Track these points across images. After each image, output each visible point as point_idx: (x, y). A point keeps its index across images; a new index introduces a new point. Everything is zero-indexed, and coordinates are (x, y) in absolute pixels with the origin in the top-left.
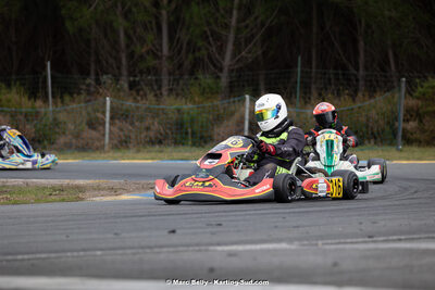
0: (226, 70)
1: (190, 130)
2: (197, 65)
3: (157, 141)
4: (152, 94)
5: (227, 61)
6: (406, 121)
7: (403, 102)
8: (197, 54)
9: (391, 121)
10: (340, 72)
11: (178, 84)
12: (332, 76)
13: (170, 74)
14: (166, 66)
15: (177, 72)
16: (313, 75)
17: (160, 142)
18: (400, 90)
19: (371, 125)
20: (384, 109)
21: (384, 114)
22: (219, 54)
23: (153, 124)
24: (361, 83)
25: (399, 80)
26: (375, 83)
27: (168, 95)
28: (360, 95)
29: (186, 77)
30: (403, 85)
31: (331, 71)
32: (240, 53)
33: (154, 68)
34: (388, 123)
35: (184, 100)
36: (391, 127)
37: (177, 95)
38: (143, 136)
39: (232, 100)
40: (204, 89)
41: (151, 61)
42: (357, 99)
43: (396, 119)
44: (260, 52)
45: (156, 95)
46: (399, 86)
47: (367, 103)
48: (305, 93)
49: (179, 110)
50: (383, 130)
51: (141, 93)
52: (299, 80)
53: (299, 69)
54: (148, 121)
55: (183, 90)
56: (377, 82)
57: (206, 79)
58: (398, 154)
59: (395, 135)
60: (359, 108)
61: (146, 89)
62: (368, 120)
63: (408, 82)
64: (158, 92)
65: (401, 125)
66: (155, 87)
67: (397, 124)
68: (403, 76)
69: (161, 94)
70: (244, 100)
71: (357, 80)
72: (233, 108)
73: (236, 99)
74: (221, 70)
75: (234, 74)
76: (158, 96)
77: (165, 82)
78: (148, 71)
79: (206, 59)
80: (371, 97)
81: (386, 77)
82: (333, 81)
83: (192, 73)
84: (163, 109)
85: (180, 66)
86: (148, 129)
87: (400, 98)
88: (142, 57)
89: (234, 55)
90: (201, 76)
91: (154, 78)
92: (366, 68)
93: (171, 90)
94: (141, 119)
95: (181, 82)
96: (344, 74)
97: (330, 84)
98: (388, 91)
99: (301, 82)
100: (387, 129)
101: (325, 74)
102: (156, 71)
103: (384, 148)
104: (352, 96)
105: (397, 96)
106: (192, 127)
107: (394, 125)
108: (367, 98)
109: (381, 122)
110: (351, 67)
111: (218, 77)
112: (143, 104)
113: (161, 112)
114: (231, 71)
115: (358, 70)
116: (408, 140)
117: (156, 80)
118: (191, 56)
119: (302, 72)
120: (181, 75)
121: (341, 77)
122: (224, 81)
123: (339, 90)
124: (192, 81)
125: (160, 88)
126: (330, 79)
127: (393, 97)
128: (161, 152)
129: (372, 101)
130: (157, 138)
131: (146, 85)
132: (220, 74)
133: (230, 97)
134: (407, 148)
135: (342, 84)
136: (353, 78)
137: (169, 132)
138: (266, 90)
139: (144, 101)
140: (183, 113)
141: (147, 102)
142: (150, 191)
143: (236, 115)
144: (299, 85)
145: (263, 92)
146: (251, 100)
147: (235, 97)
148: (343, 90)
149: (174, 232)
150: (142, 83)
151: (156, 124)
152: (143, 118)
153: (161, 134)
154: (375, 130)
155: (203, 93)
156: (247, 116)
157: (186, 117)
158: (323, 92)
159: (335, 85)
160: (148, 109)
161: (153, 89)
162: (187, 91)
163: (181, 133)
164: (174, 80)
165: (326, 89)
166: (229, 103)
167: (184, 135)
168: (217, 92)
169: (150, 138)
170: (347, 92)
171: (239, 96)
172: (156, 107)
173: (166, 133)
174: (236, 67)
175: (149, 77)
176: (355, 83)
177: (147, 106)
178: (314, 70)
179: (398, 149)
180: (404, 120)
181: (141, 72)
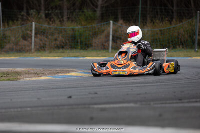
0: (99, 7)
1: (79, 41)
2: (83, 4)
3: (61, 47)
4: (58, 20)
5: (100, 2)
7: (198, 24)
9: (192, 35)
10: (163, 8)
12: (159, 10)
13: (68, 9)
14: (66, 5)
15: (72, 8)
16: (148, 9)
17: (63, 47)
18: (196, 18)
19: (180, 37)
20: (187, 29)
21: (187, 31)
23: (59, 37)
24: (175, 14)
25: (196, 13)
26: (182, 14)
27: (67, 21)
28: (174, 20)
29: (77, 11)
30: (198, 15)
31: (158, 7)
33: (59, 6)
34: (190, 36)
35: (76, 24)
36: (191, 39)
37: (72, 21)
38: (53, 44)
39: (103, 23)
40: (87, 17)
41: (57, 2)
42: (172, 23)
43: (194, 34)
45: (60, 21)
46: (196, 15)
47: (178, 25)
48: (144, 20)
49: (73, 29)
50: (187, 40)
51: (52, 20)
52: (140, 12)
53: (140, 6)
54: (56, 36)
55: (75, 18)
56: (184, 13)
57: (88, 12)
58: (195, 54)
59: (194, 43)
60: (174, 28)
61: (55, 18)
62: (179, 35)
64: (61, 19)
65: (197, 37)
66: (60, 16)
67: (195, 36)
68: (198, 10)
69: (63, 20)
70: (110, 23)
71: (173, 12)
72: (103, 28)
73: (105, 23)
74: (97, 7)
75: (104, 9)
76: (61, 21)
77: (65, 14)
78: (56, 8)
79: (88, 1)
80: (181, 21)
81: (188, 10)
82: (159, 13)
83: (80, 9)
84: (64, 29)
85: (74, 4)
86: (56, 40)
87: (197, 22)
90: (85, 10)
91: (59, 11)
92: (177, 6)
93: (68, 18)
94: (52, 34)
95: (74, 14)
96: (165, 9)
97: (158, 15)
98: (190, 18)
99: (141, 14)
100: (189, 39)
101: (155, 9)
102: (60, 8)
103: (188, 50)
104: (170, 21)
106: (80, 39)
107: (193, 37)
108: (178, 22)
109: (186, 36)
110: (169, 6)
111: (95, 11)
112: (53, 26)
113: (63, 30)
114: (102, 7)
115: (173, 7)
117: (61, 13)
119: (142, 8)
121: (163, 11)
122: (98, 13)
123: (162, 18)
124: (81, 13)
125: (62, 17)
126: (157, 12)
127: (193, 22)
128: (63, 52)
129: (181, 24)
130: (61, 45)
131: (55, 15)
132: (96, 9)
133: (101, 22)
135: (164, 15)
136: (170, 11)
137: (67, 41)
138: (122, 18)
139: (54, 24)
140: (75, 31)
141: (56, 25)
142: (57, 75)
143: (105, 32)
144: (140, 15)
145: (120, 19)
146: (113, 24)
147: (104, 22)
148: (165, 18)
149: (70, 97)
150: (53, 14)
151: (60, 37)
152: (53, 34)
153: (63, 43)
154: (183, 40)
155: (86, 20)
156: (111, 33)
157: (77, 33)
158: (153, 19)
159: (160, 15)
160: (56, 29)
161: (59, 17)
162: (77, 19)
163: (74, 42)
164: (70, 12)
165: (155, 17)
166: (101, 25)
167: (76, 43)
168: (94, 19)
169: (57, 45)
170: (167, 19)
171: (106, 21)
172: (60, 27)
173: (66, 43)
174: (105, 5)
175: (56, 11)
176: (171, 14)
177: (55, 27)
178: (148, 7)
179: (195, 51)
180: (199, 35)
181: (52, 8)
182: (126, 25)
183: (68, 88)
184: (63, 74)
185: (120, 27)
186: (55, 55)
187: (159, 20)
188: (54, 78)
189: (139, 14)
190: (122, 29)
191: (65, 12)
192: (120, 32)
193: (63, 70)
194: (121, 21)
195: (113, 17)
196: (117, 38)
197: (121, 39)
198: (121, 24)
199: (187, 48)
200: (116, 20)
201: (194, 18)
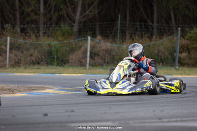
0: (77, 22)
1: (55, 56)
2: (60, 19)
3: (37, 63)
4: (34, 35)
5: (78, 17)
6: (181, 52)
7: (179, 41)
8: (60, 13)
9: (172, 52)
10: (143, 24)
11: (49, 30)
12: (138, 26)
13: (44, 24)
14: (42, 19)
15: (49, 23)
16: (127, 25)
17: (38, 63)
18: (177, 35)
19: (160, 54)
20: (168, 46)
21: (167, 48)
22: (73, 12)
23: (34, 52)
24: (155, 30)
25: (177, 29)
26: (163, 31)
27: (43, 36)
28: (154, 37)
29: (54, 25)
30: (179, 32)
31: (138, 23)
32: (85, 12)
33: (35, 20)
34: (171, 53)
35: (52, 39)
36: (172, 56)
37: (49, 36)
38: (28, 60)
39: (80, 39)
40: (64, 32)
41: (33, 17)
42: (152, 39)
43: (175, 51)
44: (97, 12)
45: (36, 36)
46: (177, 32)
47: (158, 42)
48: (123, 36)
49: (49, 45)
50: (167, 58)
51: (28, 34)
52: (119, 28)
53: (119, 22)
54: (32, 51)
55: (52, 33)
56: (164, 29)
57: (65, 27)
58: (175, 72)
59: (174, 61)
60: (154, 44)
61: (31, 32)
62: (159, 52)
63: (182, 30)
64: (37, 34)
65: (177, 55)
66: (36, 31)
67: (175, 54)
68: (179, 27)
69: (39, 35)
70: (87, 39)
71: (153, 29)
72: (81, 44)
73: (83, 39)
74: (74, 22)
75: (81, 24)
77: (42, 29)
78: (32, 22)
79: (65, 16)
80: (161, 38)
81: (169, 27)
82: (138, 29)
83: (57, 24)
84: (40, 44)
85: (50, 19)
86: (31, 55)
87: (177, 39)
88: (28, 13)
89: (81, 13)
90: (62, 25)
91: (35, 26)
92: (158, 22)
93: (45, 33)
95: (51, 29)
96: (145, 25)
97: (137, 30)
98: (170, 35)
99: (120, 29)
100: (170, 57)
101: (134, 25)
102: (36, 22)
103: (168, 68)
104: (150, 38)
105: (175, 38)
106: (57, 55)
107: (173, 55)
108: (158, 39)
109: (166, 53)
110: (149, 21)
111: (72, 26)
112: (29, 41)
113: (39, 46)
114: (80, 23)
115: (153, 23)
116: (182, 64)
117: (36, 27)
118: (56, 14)
119: (121, 23)
120: (51, 25)
121: (143, 27)
122: (76, 28)
123: (142, 34)
124: (57, 28)
125: (38, 32)
126: (137, 28)
127: (173, 39)
128: (39, 69)
129: (161, 41)
130: (36, 61)
131: (31, 30)
132: (73, 24)
133: (79, 38)
134: (181, 68)
135: (144, 31)
136: (150, 27)
137: (43, 57)
138: (100, 34)
139: (29, 39)
140: (52, 47)
141: (31, 40)
142: (33, 92)
143: (83, 48)
144: (119, 31)
145: (98, 35)
146: (91, 39)
147: (82, 37)
148: (145, 34)
149: (46, 115)
150: (28, 29)
151: (36, 52)
152: (29, 49)
153: (39, 59)
154: (163, 57)
155: (63, 35)
156: (89, 49)
157: (53, 49)
158: (133, 35)
159: (140, 31)
160: (31, 44)
161: (34, 32)
162: (54, 34)
163: (51, 58)
164: (47, 27)
165: (135, 34)
166: (79, 41)
167: (52, 59)
168: (72, 35)
169: (33, 61)
170: (146, 35)
171: (84, 37)
172: (36, 42)
173: (42, 58)
174: (83, 20)
175: (32, 26)
176: (151, 30)
177: (31, 42)
178: (128, 23)
179: (176, 69)
180: (179, 52)
181: (28, 23)
182: (104, 41)
183: (44, 105)
184: (39, 91)
185: (98, 43)
186: (31, 71)
187: (139, 36)
188: (30, 95)
189: (117, 30)
190: (100, 46)
191: (42, 27)
192: (98, 48)
193: (38, 87)
194: (99, 37)
195: (91, 32)
196: (95, 54)
197: (98, 55)
198: (99, 40)
199: (167, 66)
200: (94, 36)
201: (175, 35)
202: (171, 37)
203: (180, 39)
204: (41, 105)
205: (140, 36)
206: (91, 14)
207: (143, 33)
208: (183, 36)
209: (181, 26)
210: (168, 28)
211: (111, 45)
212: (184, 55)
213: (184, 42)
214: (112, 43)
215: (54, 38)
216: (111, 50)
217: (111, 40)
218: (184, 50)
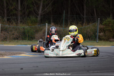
1: (27, 35)
2: (30, 13)
3: (16, 39)
4: (15, 23)
5: (40, 12)
6: (100, 32)
7: (99, 26)
8: (30, 10)
9: (95, 32)
10: (78, 16)
12: (75, 17)
13: (21, 16)
14: (19, 13)
15: (23, 15)
16: (69, 17)
17: (17, 39)
18: (98, 22)
19: (88, 34)
21: (92, 30)
22: (37, 9)
23: (15, 33)
24: (85, 20)
25: (98, 19)
26: (89, 20)
28: (84, 23)
29: (26, 17)
30: (99, 21)
31: (75, 16)
32: (44, 9)
34: (94, 33)
36: (94, 35)
37: (23, 23)
38: (11, 37)
39: (41, 25)
41: (15, 12)
42: (83, 25)
43: (96, 32)
44: (51, 9)
45: (16, 23)
46: (98, 21)
47: (87, 26)
48: (66, 23)
49: (24, 28)
50: (92, 36)
51: (11, 22)
52: (64, 18)
53: (64, 15)
54: (13, 32)
56: (90, 19)
57: (33, 18)
58: (97, 44)
59: (96, 37)
60: (84, 28)
61: (13, 21)
62: (87, 32)
63: (100, 20)
64: (17, 22)
65: (98, 34)
66: (16, 20)
67: (97, 33)
68: (98, 18)
69: (18, 23)
70: (46, 25)
71: (84, 19)
72: (42, 28)
73: (43, 25)
74: (38, 15)
75: (42, 16)
76: (17, 23)
77: (19, 19)
78: (13, 15)
79: (33, 11)
80: (88, 24)
82: (75, 19)
83: (28, 16)
84: (18, 28)
85: (24, 13)
86: (13, 34)
87: (98, 25)
88: (11, 10)
89: (42, 10)
90: (31, 17)
91: (15, 17)
92: (86, 15)
93: (21, 22)
95: (25, 19)
96: (79, 17)
97: (74, 20)
98: (94, 22)
99: (65, 19)
100: (93, 35)
101: (73, 16)
102: (16, 15)
105: (97, 24)
106: (28, 34)
107: (96, 34)
108: (87, 25)
109: (91, 33)
110: (81, 15)
112: (12, 26)
113: (18, 29)
114: (41, 15)
115: (84, 15)
116: (100, 39)
117: (16, 18)
118: (28, 10)
119: (65, 16)
121: (78, 18)
122: (39, 18)
124: (28, 18)
125: (17, 21)
126: (74, 18)
127: (95, 25)
128: (18, 42)
129: (88, 26)
130: (16, 37)
132: (37, 16)
133: (41, 24)
134: (100, 42)
136: (82, 18)
137: (20, 35)
138: (53, 22)
139: (12, 25)
140: (25, 29)
141: (13, 25)
142: (14, 55)
143: (43, 30)
144: (64, 20)
145: (52, 22)
146: (48, 25)
147: (42, 24)
149: (22, 69)
150: (11, 19)
151: (16, 33)
152: (11, 31)
154: (89, 35)
155: (32, 22)
156: (47, 31)
157: (26, 30)
158: (72, 22)
159: (76, 20)
160: (13, 28)
162: (26, 22)
163: (24, 36)
164: (22, 18)
166: (41, 26)
167: (25, 37)
168: (37, 22)
169: (14, 37)
170: (80, 23)
171: (44, 24)
172: (16, 27)
173: (20, 36)
174: (43, 14)
175: (14, 17)
176: (83, 20)
177: (13, 27)
178: (69, 15)
179: (97, 42)
180: (99, 32)
181: (11, 15)
182: (55, 26)
183: (20, 63)
184: (18, 55)
186: (13, 43)
189: (63, 19)
191: (19, 18)
193: (17, 53)
194: (52, 24)
195: (48, 21)
199: (92, 40)
200: (49, 23)
201: (96, 22)
202: (94, 24)
203: (99, 25)
204: (19, 63)
205: (76, 23)
206: (48, 10)
207: (78, 21)
208: (101, 23)
209: (100, 17)
210: (92, 18)
211: (59, 28)
212: (102, 34)
213: (102, 26)
214: (60, 27)
215: (26, 24)
216: (59, 31)
217: (60, 25)
218: (101, 31)
